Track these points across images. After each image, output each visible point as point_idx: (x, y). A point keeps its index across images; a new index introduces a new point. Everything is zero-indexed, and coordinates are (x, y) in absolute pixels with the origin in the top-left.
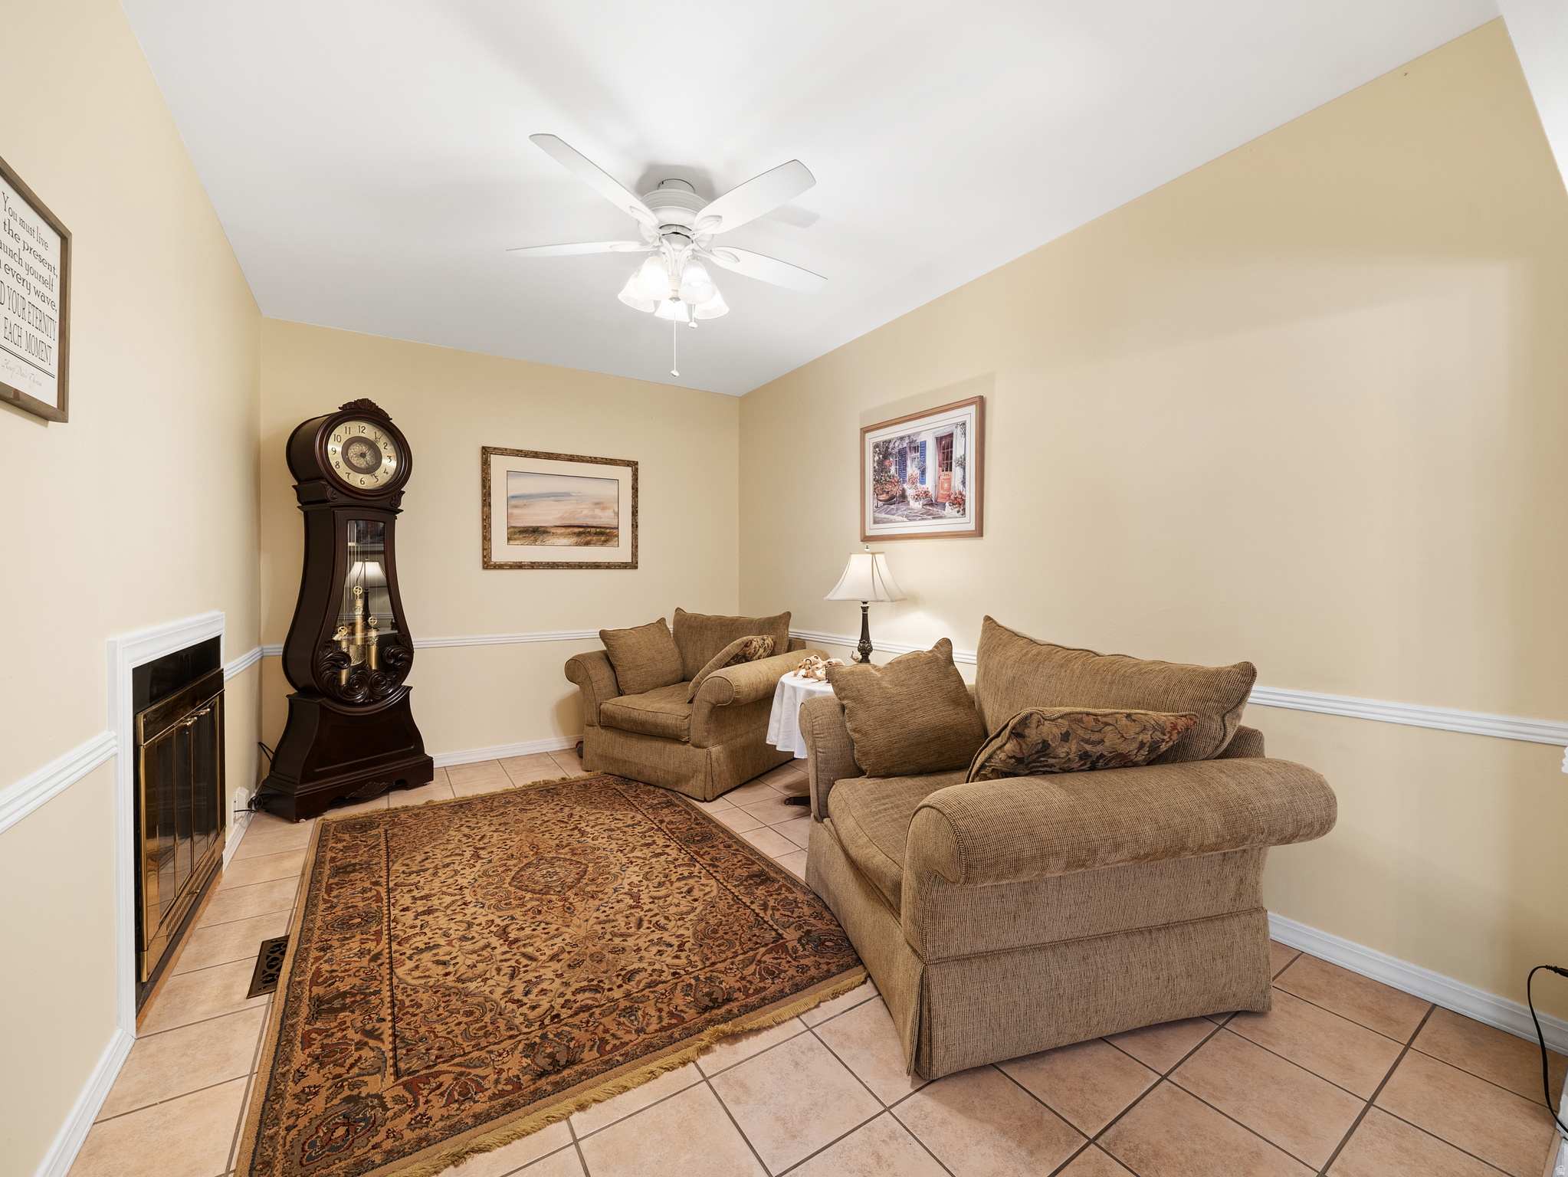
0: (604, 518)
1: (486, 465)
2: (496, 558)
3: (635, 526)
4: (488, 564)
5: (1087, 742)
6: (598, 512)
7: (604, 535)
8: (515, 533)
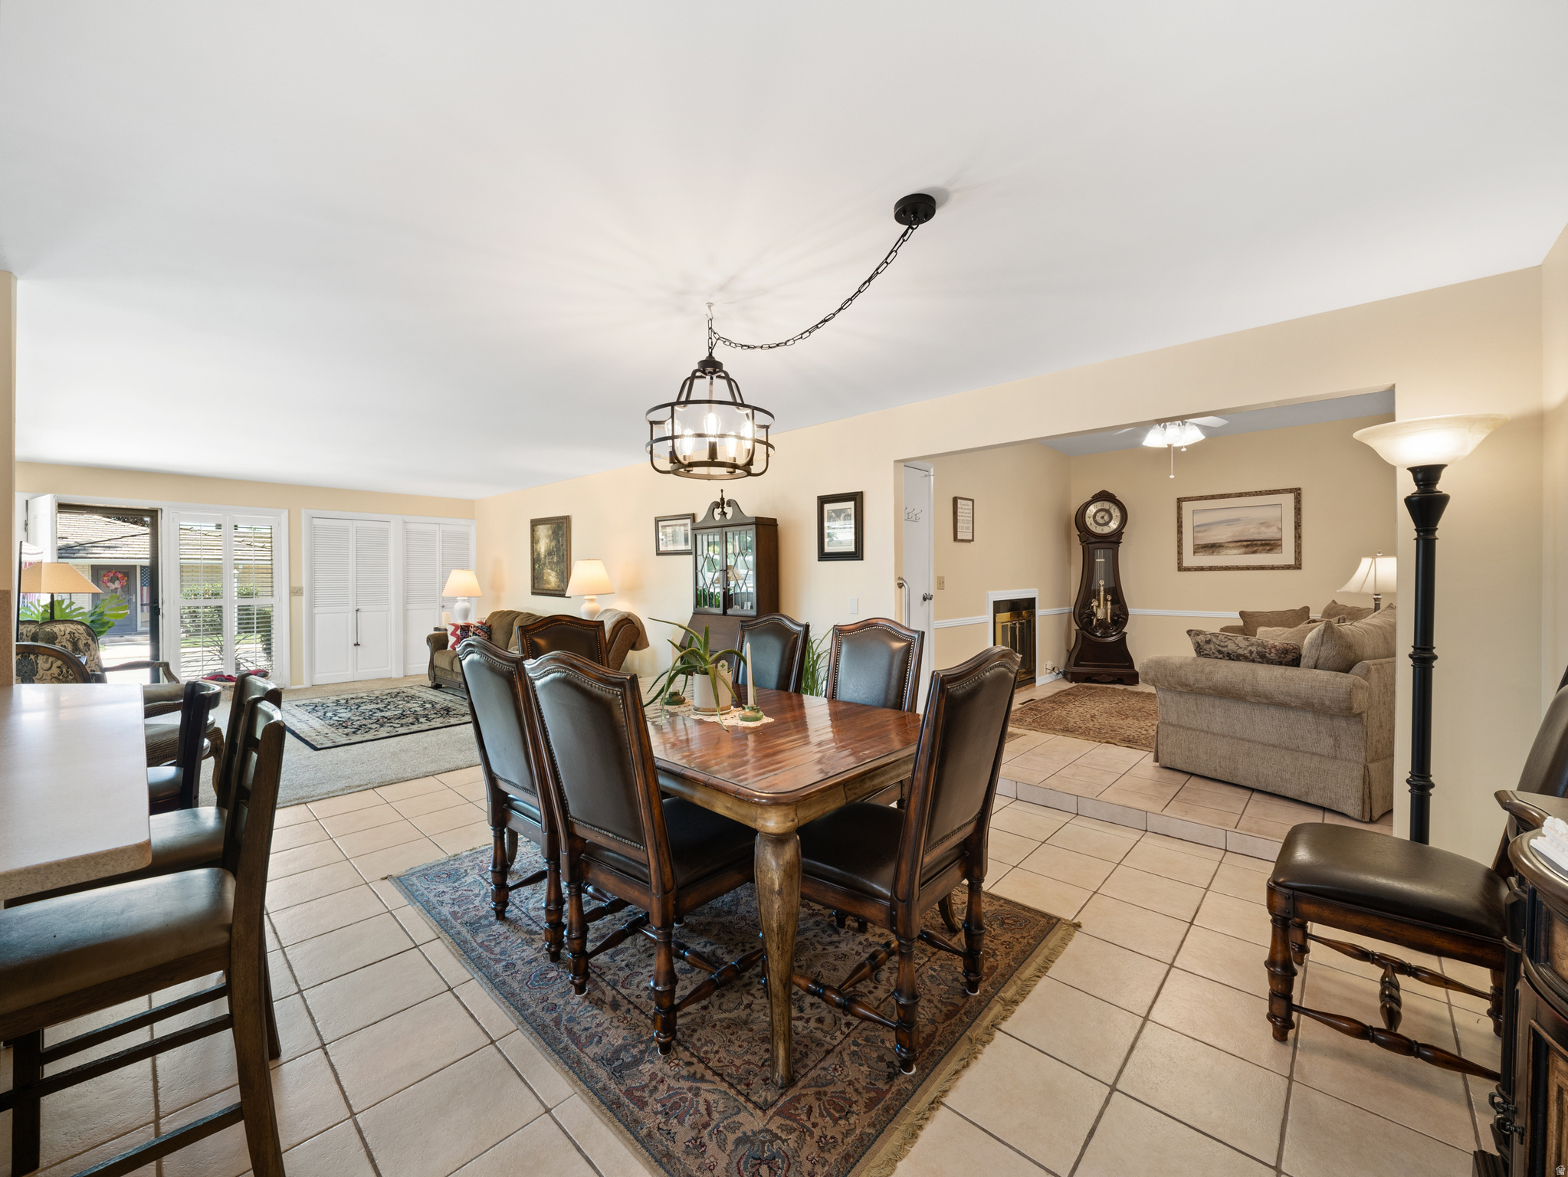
0: (1269, 533)
2: (1185, 564)
3: (1298, 537)
4: (1181, 568)
5: (1219, 645)
6: (1263, 529)
7: (1271, 545)
8: (1198, 548)
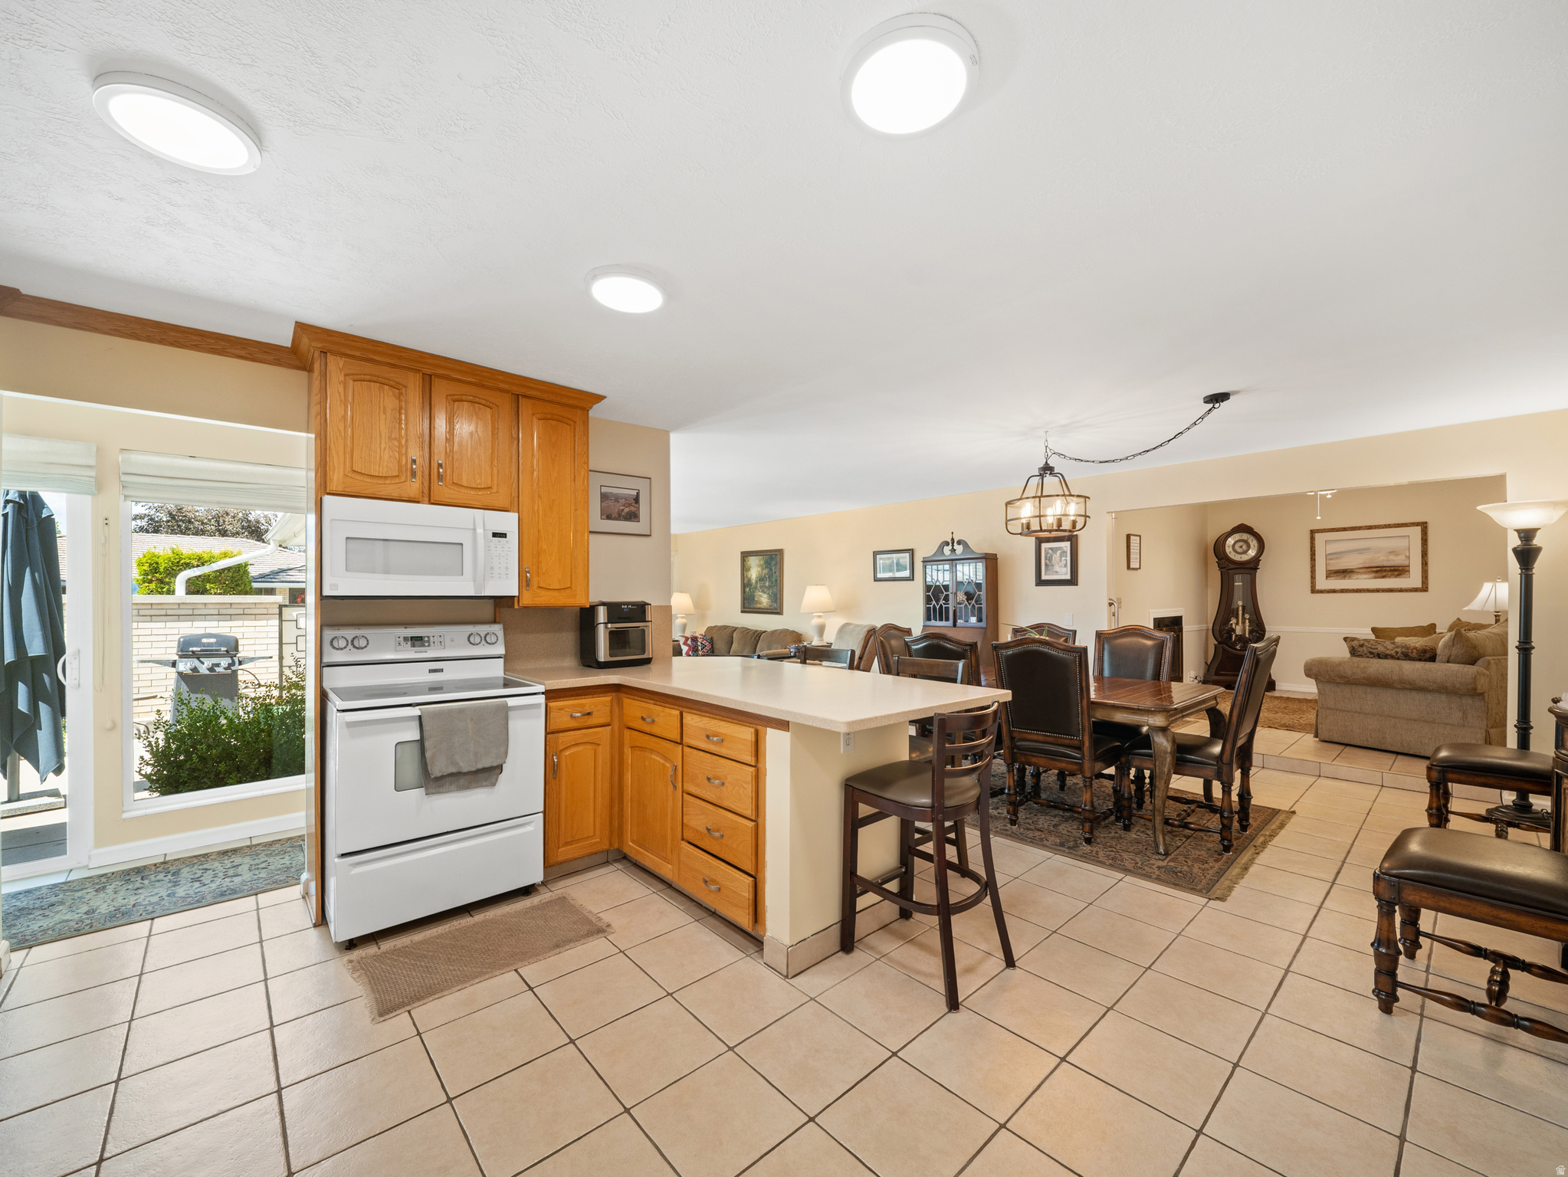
0: (1398, 561)
1: (1312, 539)
2: (1318, 587)
3: (1425, 564)
4: (1314, 591)
6: (1392, 557)
7: (1400, 571)
8: (1331, 574)
